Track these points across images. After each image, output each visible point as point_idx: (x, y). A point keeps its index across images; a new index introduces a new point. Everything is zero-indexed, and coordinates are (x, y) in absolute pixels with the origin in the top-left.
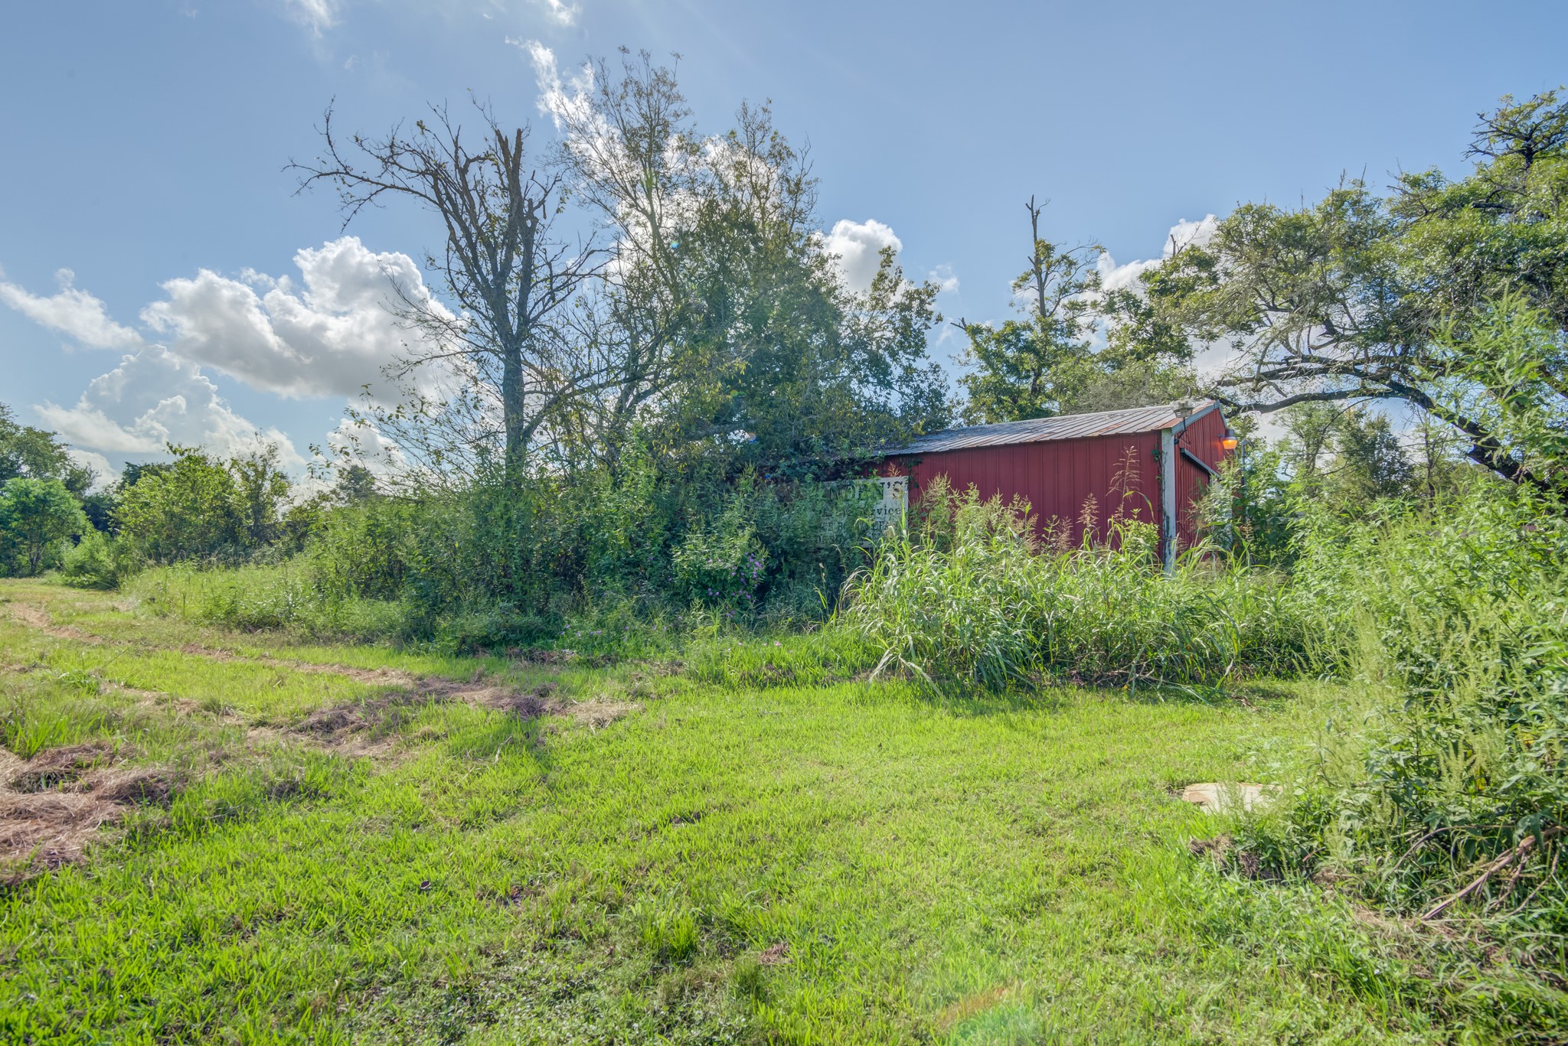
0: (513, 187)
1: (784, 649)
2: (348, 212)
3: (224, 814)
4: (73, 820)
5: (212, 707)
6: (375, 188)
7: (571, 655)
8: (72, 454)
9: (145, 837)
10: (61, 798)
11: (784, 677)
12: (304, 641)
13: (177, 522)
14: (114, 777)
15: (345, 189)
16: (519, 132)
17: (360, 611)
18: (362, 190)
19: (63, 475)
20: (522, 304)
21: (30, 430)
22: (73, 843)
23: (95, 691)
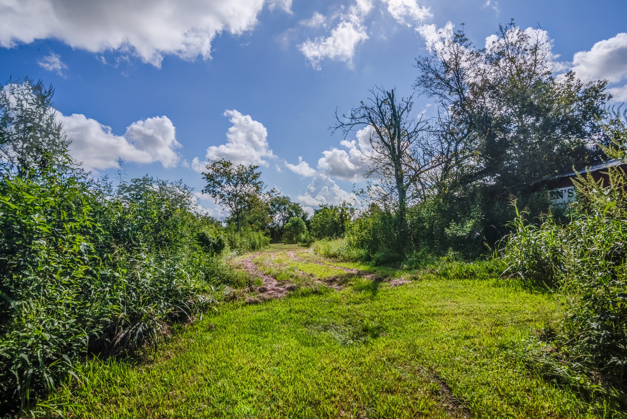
0: (393, 108)
1: (472, 266)
2: (345, 135)
3: (303, 295)
4: (281, 292)
5: (311, 275)
6: (351, 126)
7: (405, 266)
8: (303, 208)
9: (290, 296)
10: (280, 288)
11: (472, 275)
12: (342, 261)
13: (323, 226)
14: (288, 286)
15: (343, 129)
16: (392, 90)
17: (355, 253)
18: (348, 128)
19: (302, 215)
20: (399, 147)
21: (294, 203)
22: (279, 295)
23: (294, 271)
